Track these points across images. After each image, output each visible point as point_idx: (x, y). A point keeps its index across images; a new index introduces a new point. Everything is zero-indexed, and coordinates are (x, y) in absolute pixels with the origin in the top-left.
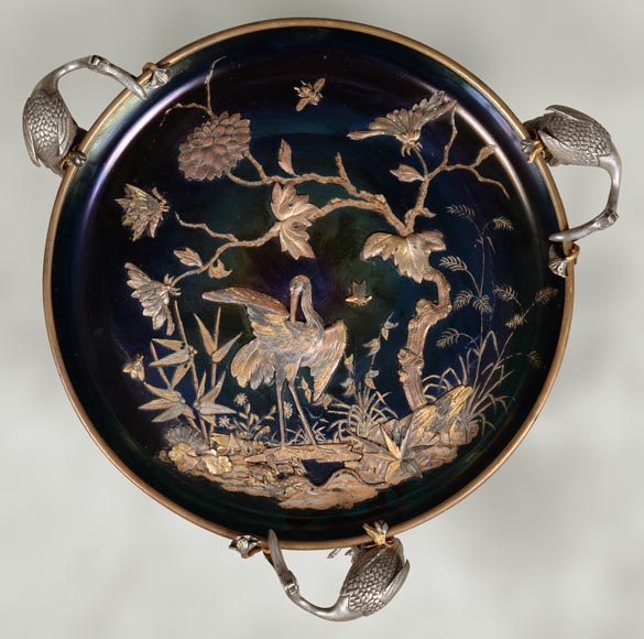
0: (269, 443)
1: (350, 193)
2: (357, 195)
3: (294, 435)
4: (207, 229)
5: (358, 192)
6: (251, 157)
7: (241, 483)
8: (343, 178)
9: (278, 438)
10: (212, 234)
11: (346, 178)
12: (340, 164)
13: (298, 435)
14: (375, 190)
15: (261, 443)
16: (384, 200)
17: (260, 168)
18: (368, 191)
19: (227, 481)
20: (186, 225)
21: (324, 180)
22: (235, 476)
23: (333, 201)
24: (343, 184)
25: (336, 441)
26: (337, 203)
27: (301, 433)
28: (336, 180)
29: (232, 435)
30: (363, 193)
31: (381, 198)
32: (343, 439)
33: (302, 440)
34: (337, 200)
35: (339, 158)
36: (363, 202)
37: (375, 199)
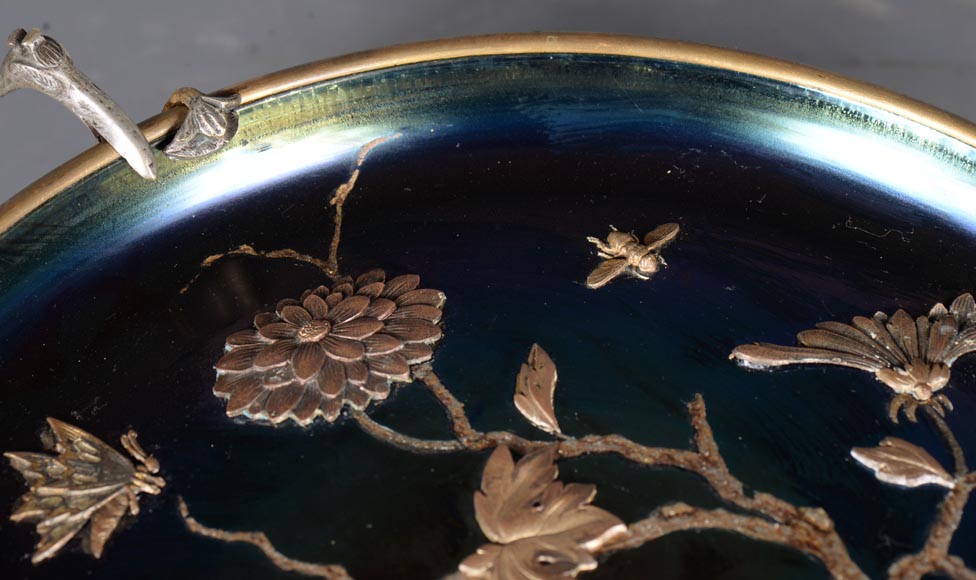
1: (723, 494)
2: (745, 503)
4: (268, 548)
5: (749, 494)
6: (434, 382)
8: (706, 456)
10: (279, 559)
11: (716, 457)
12: (701, 422)
14: (802, 493)
16: (826, 523)
17: (456, 408)
18: (777, 495)
20: (205, 532)
21: (646, 455)
23: (670, 511)
24: (705, 470)
26: (677, 517)
28: (681, 458)
30: (763, 499)
31: (819, 517)
34: (682, 507)
35: (699, 405)
36: (761, 523)
37: (800, 517)
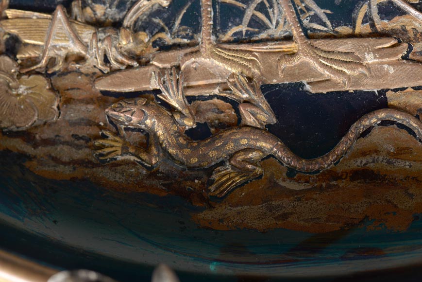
0: (167, 38)
3: (241, 13)
7: (81, 154)
9: (193, 22)
13: (250, 12)
15: (145, 37)
19: (41, 151)
22: (66, 134)
25: (361, 27)
27: (261, 8)
29: (59, 14)
32: (382, 24)
33: (263, 27)
